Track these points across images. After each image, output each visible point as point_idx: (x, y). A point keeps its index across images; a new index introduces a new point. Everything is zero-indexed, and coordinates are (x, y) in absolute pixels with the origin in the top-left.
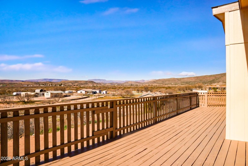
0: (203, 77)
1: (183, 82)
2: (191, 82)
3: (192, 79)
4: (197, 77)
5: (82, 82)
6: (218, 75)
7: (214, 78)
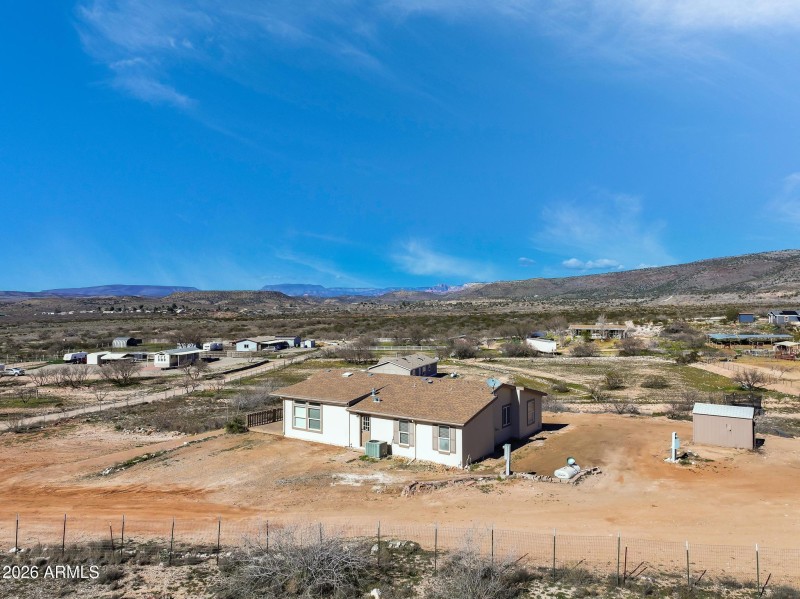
0: (636, 274)
1: (569, 292)
2: (596, 290)
3: (601, 280)
4: (619, 275)
5: (244, 296)
6: (686, 265)
7: (672, 277)
